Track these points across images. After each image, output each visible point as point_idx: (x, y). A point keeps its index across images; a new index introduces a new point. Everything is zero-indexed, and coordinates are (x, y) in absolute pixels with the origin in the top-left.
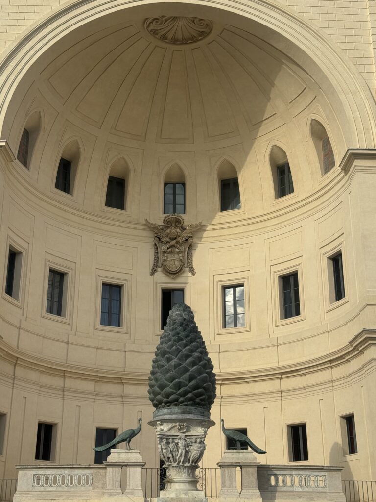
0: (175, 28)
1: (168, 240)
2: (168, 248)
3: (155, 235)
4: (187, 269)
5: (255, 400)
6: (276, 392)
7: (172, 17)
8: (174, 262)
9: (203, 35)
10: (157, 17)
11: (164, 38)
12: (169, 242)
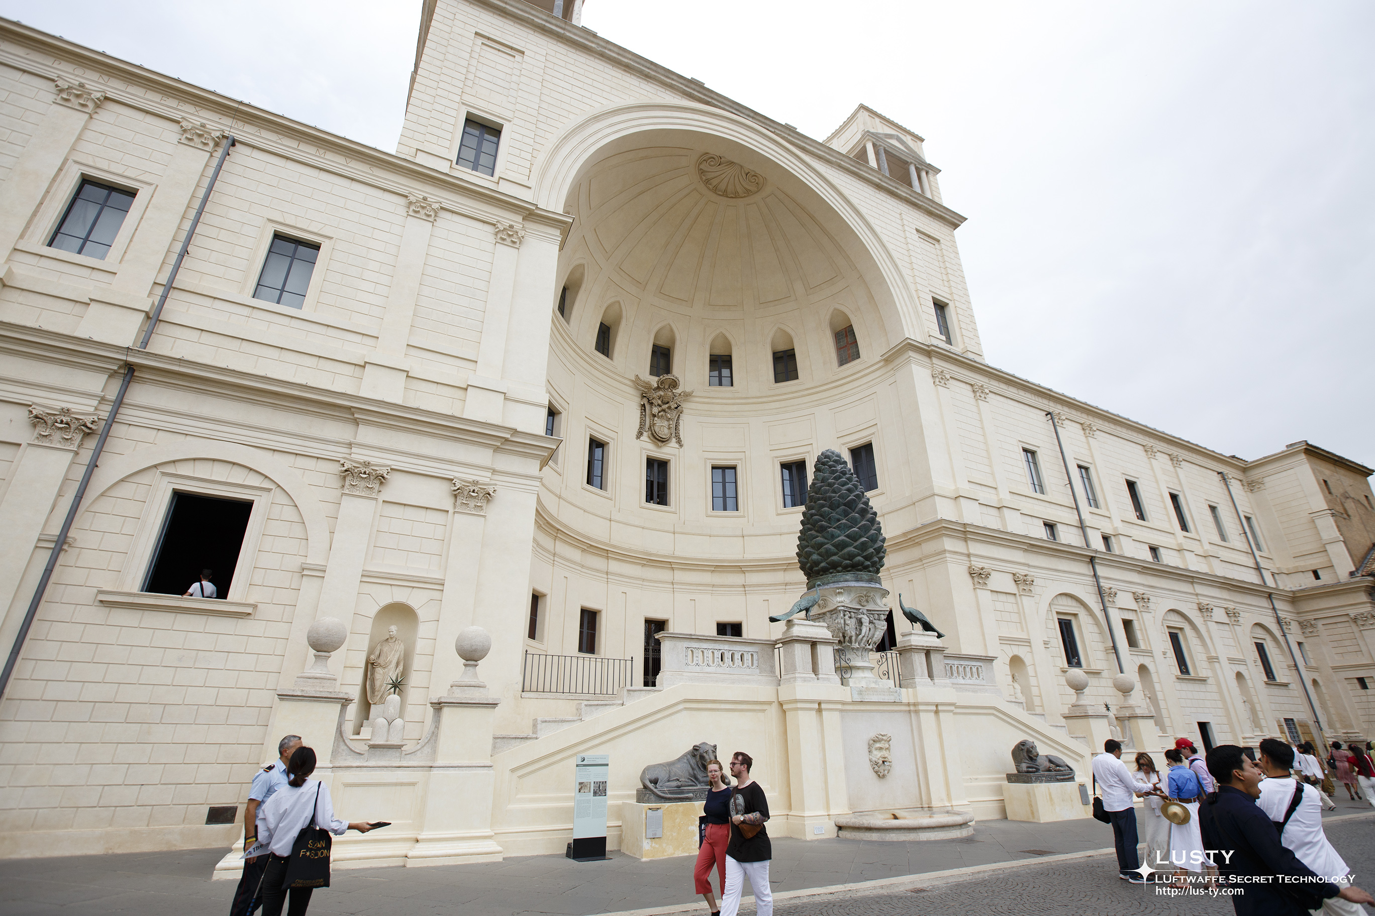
0: (724, 176)
1: (660, 402)
3: (644, 395)
4: (674, 440)
6: (781, 584)
7: (730, 161)
8: (662, 428)
9: (747, 193)
10: (717, 155)
11: (707, 182)
12: (660, 406)
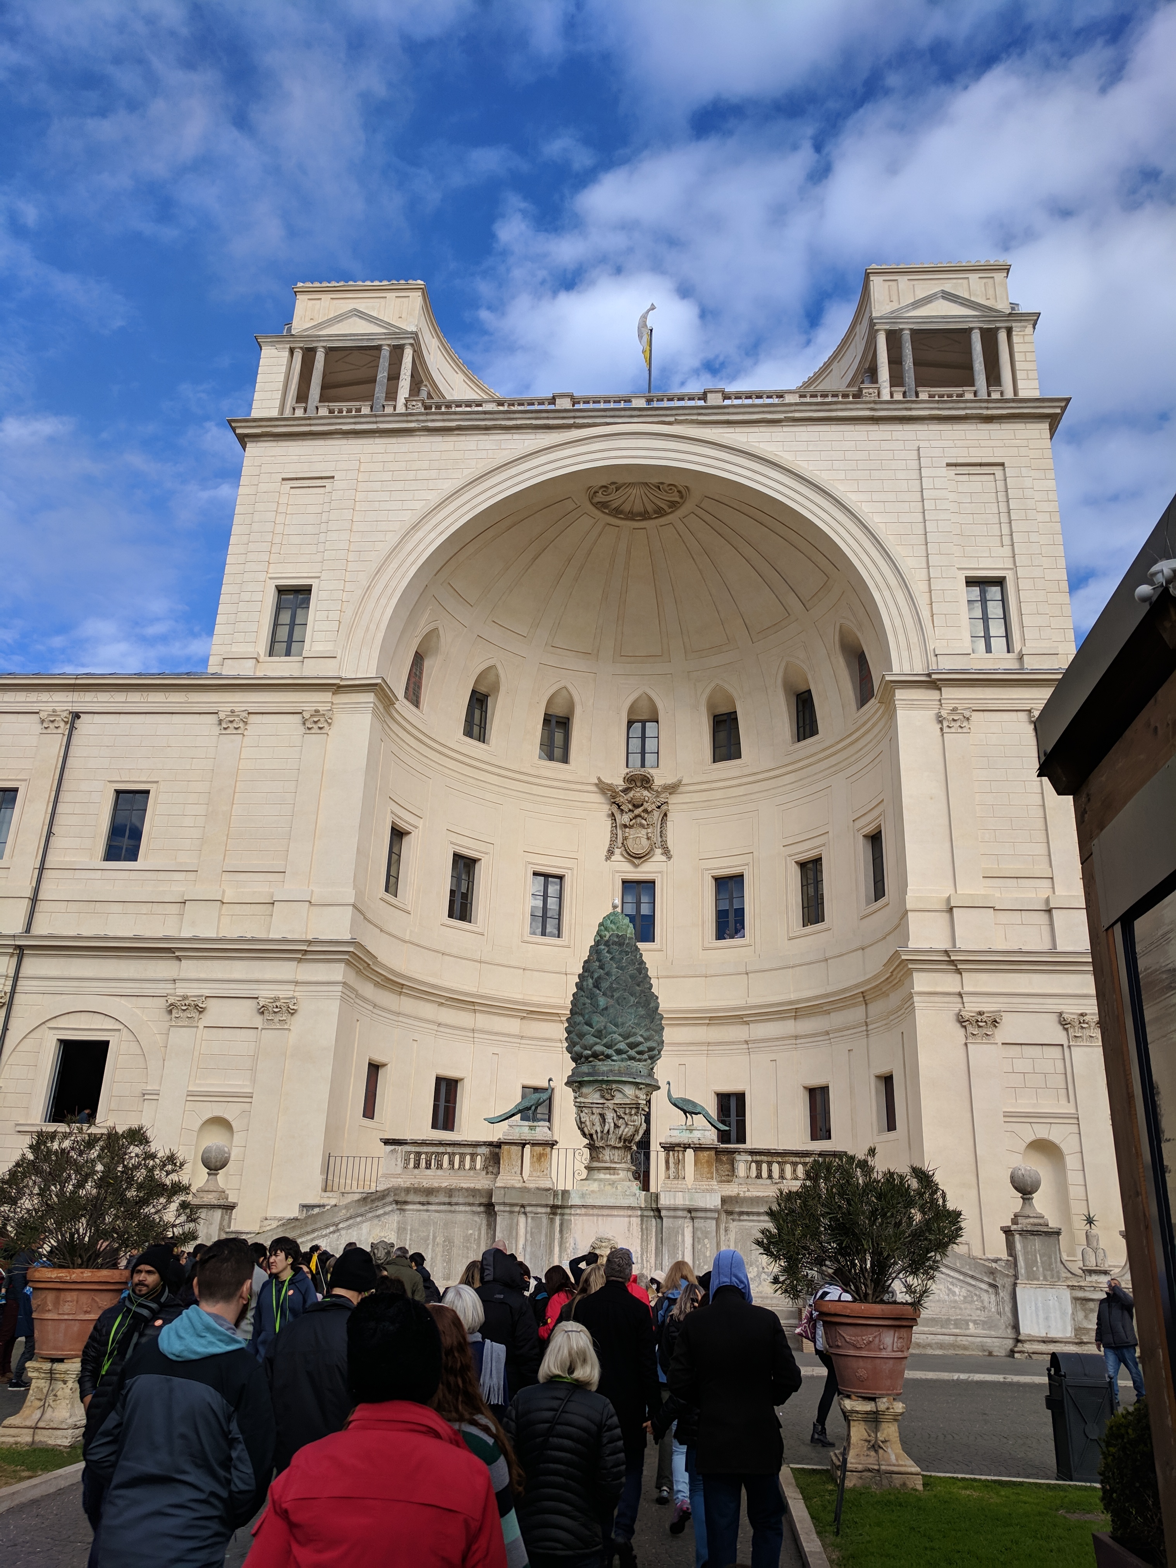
0: (632, 498)
1: (630, 807)
2: (631, 820)
3: (612, 800)
4: (658, 851)
5: (757, 1049)
6: (788, 1038)
7: (626, 484)
8: (639, 840)
9: (674, 505)
10: (604, 484)
11: (617, 512)
12: (633, 811)
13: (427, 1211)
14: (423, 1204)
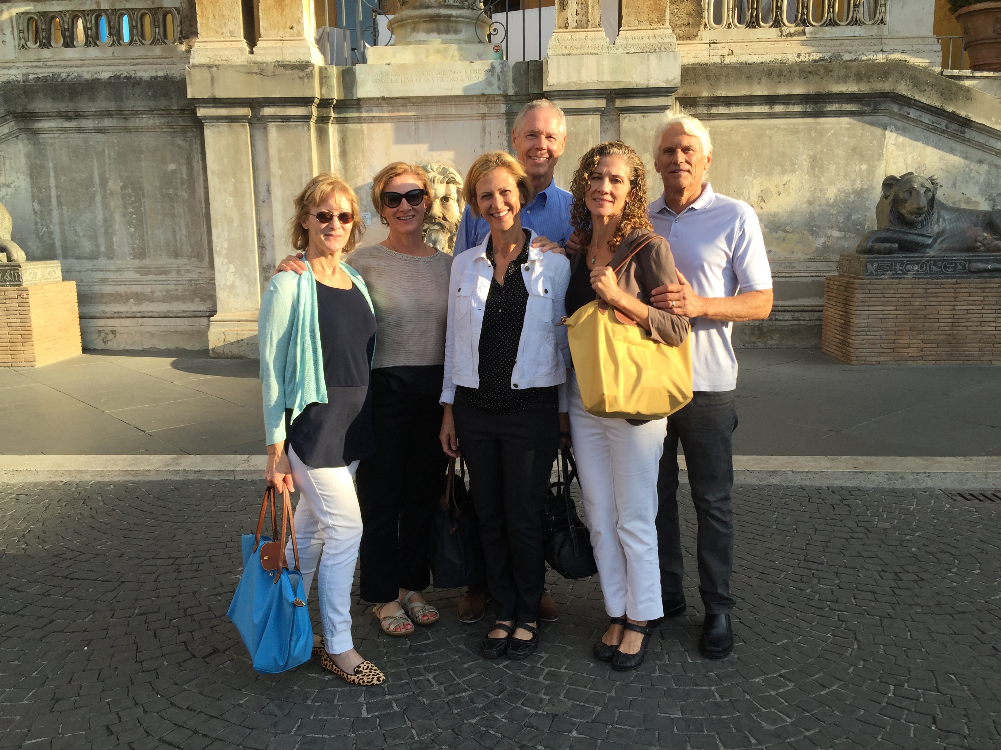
13: (80, 130)
14: (67, 117)
